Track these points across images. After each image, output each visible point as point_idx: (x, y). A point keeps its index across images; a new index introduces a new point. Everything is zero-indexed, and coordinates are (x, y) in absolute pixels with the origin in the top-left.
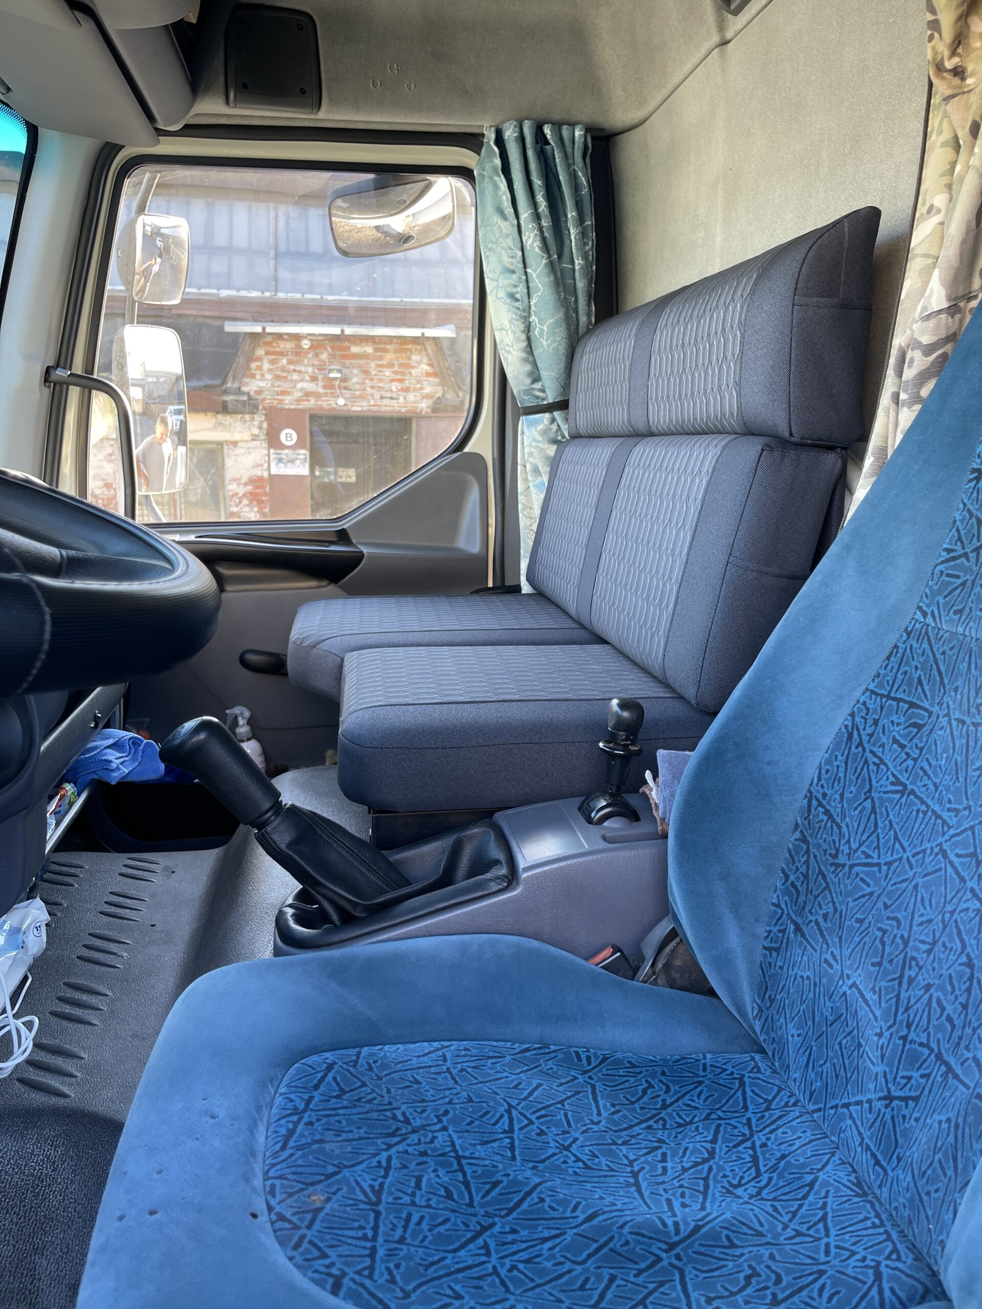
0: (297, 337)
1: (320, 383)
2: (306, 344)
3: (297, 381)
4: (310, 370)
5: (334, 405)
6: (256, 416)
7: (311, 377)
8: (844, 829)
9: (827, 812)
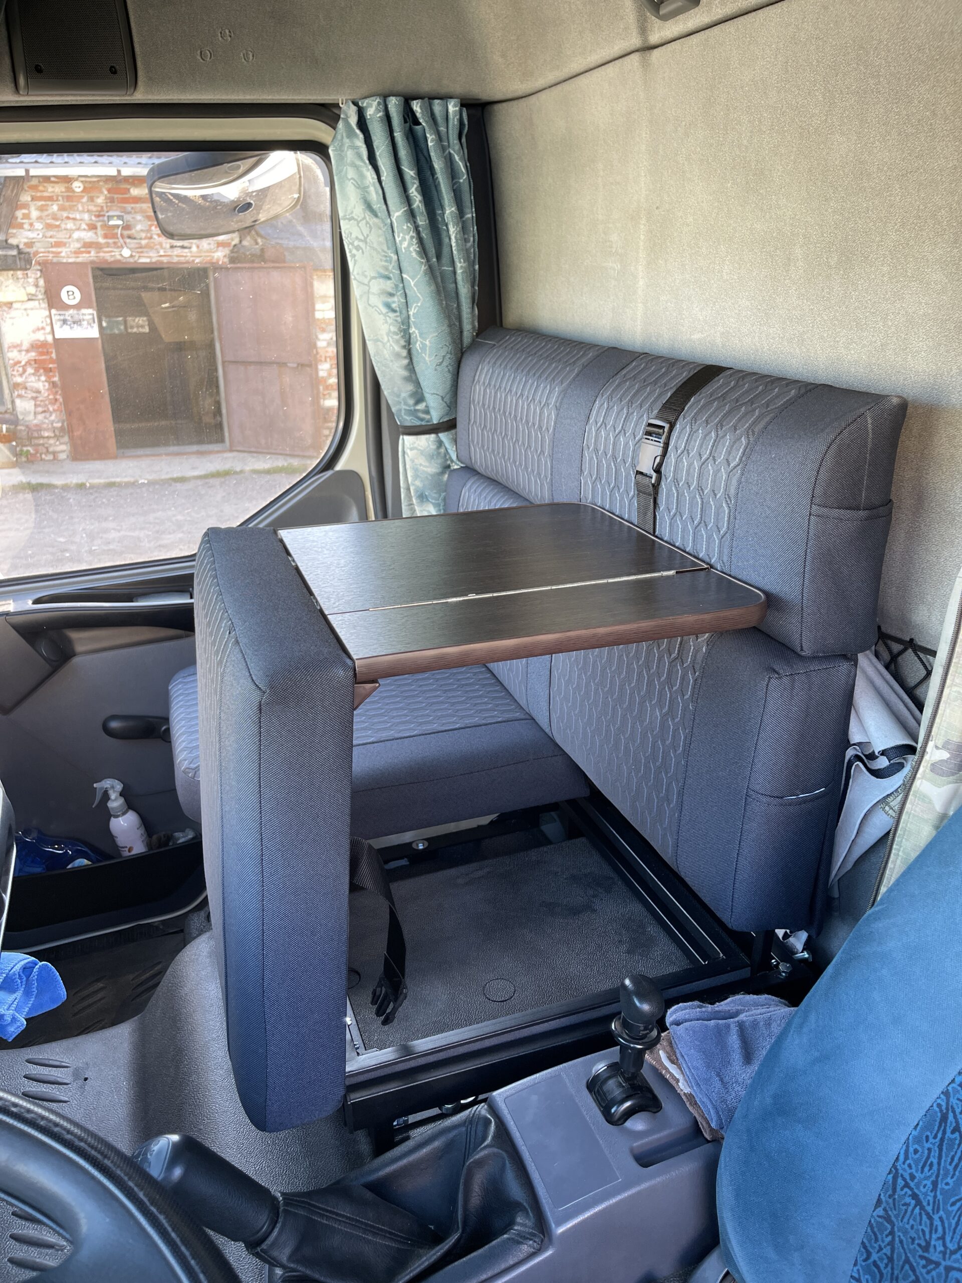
0: (67, 180)
1: (100, 232)
2: (78, 186)
3: (72, 231)
4: (86, 216)
5: (119, 257)
6: (29, 272)
7: (88, 225)
8: (937, 1222)
9: (914, 1196)
